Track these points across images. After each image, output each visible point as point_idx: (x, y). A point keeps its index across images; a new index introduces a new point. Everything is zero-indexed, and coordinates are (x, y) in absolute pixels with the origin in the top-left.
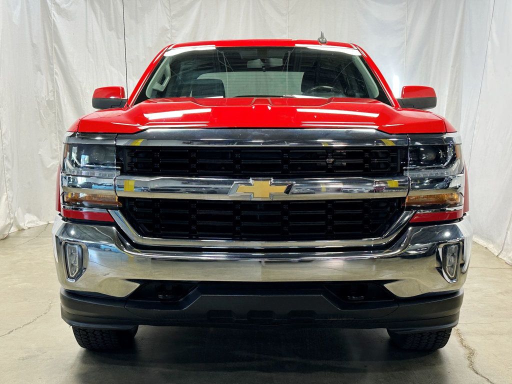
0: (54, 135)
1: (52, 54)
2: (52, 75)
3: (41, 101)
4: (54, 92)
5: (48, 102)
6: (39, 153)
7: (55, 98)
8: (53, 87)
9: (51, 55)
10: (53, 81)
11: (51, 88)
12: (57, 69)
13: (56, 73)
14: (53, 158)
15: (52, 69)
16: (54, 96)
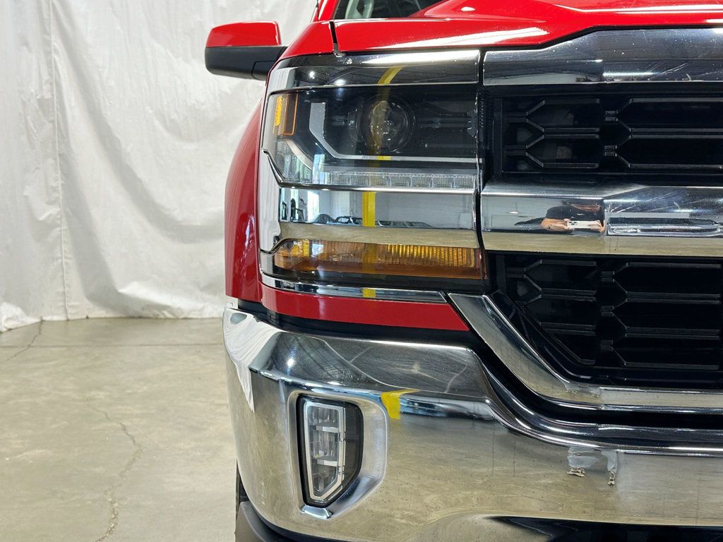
0: (53, 161)
1: (49, 15)
2: (48, 53)
3: (29, 100)
4: (51, 84)
5: (41, 102)
6: (25, 194)
7: (53, 95)
8: (51, 75)
9: (46, 16)
10: (50, 64)
11: (45, 77)
12: (57, 43)
13: (55, 50)
14: (50, 203)
15: (47, 43)
16: (52, 91)
